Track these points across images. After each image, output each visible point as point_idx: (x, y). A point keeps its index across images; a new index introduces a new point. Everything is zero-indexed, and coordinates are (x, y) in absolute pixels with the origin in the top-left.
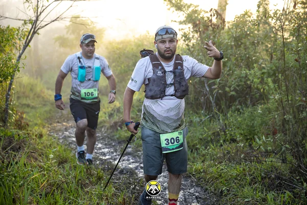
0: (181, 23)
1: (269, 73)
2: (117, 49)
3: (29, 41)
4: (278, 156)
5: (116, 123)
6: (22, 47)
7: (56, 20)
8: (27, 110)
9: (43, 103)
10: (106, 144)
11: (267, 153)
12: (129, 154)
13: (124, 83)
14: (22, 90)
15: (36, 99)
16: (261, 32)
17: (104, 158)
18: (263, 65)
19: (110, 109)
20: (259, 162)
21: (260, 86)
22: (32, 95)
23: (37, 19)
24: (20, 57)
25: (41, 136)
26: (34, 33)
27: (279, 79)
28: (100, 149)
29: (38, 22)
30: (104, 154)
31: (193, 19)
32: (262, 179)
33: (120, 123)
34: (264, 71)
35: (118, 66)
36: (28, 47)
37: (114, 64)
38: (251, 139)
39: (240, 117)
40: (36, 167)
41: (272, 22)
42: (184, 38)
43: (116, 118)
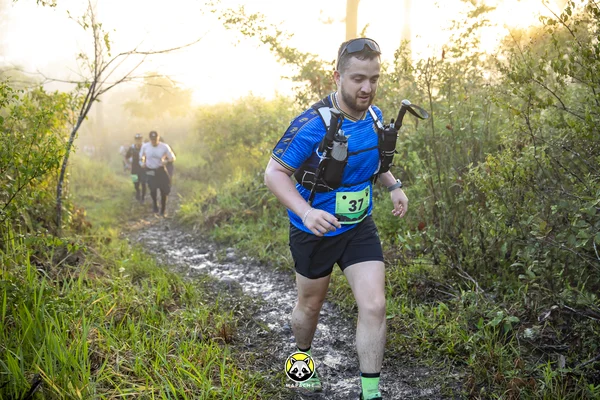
0: (295, 79)
1: (414, 144)
2: (210, 117)
3: (86, 112)
4: (428, 256)
5: (211, 219)
6: (77, 119)
7: (122, 81)
8: (89, 204)
9: (112, 194)
10: (199, 248)
11: (415, 253)
12: (230, 260)
13: (221, 162)
14: (82, 177)
15: (102, 188)
16: (402, 89)
17: (196, 267)
18: (406, 134)
19: (204, 199)
20: (405, 265)
21: (402, 163)
22: (95, 184)
23: (96, 82)
24: (74, 133)
25: (108, 241)
26: (92, 99)
27: (426, 152)
28: (191, 254)
29: (97, 85)
30: (198, 262)
31: (310, 73)
32: (408, 287)
33: (217, 219)
34: (407, 141)
35: (212, 140)
36: (85, 120)
37: (206, 138)
38: (393, 234)
39: (379, 205)
40: (101, 285)
41: (416, 75)
42: (299, 100)
43: (212, 211)
